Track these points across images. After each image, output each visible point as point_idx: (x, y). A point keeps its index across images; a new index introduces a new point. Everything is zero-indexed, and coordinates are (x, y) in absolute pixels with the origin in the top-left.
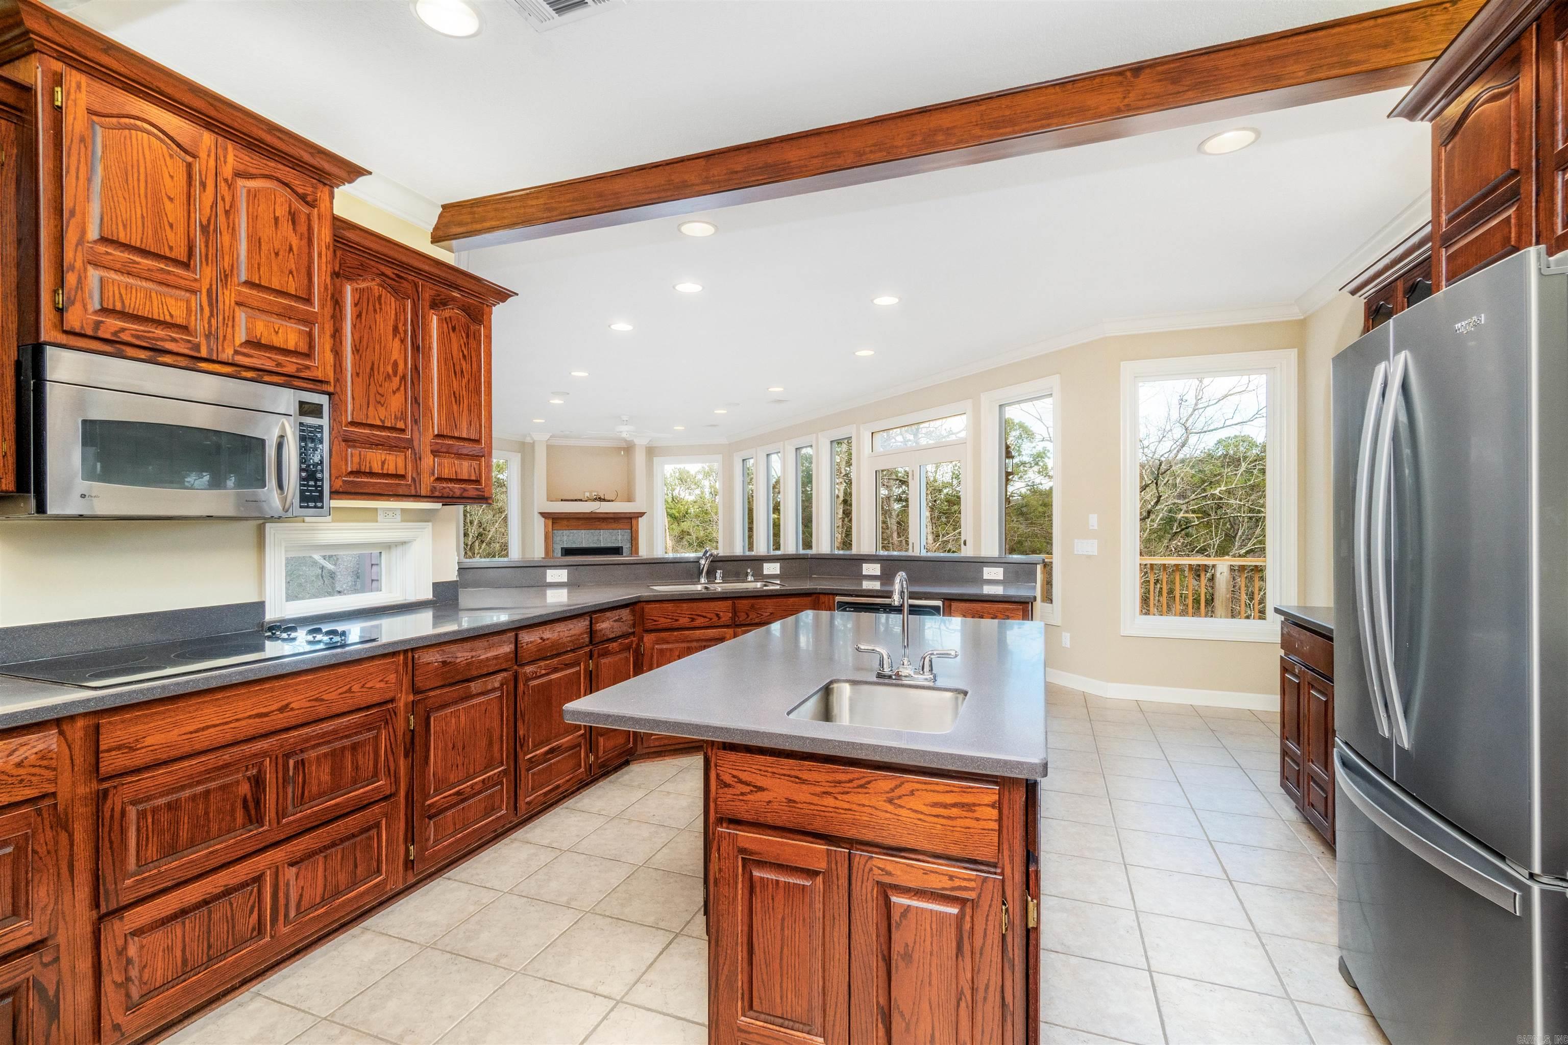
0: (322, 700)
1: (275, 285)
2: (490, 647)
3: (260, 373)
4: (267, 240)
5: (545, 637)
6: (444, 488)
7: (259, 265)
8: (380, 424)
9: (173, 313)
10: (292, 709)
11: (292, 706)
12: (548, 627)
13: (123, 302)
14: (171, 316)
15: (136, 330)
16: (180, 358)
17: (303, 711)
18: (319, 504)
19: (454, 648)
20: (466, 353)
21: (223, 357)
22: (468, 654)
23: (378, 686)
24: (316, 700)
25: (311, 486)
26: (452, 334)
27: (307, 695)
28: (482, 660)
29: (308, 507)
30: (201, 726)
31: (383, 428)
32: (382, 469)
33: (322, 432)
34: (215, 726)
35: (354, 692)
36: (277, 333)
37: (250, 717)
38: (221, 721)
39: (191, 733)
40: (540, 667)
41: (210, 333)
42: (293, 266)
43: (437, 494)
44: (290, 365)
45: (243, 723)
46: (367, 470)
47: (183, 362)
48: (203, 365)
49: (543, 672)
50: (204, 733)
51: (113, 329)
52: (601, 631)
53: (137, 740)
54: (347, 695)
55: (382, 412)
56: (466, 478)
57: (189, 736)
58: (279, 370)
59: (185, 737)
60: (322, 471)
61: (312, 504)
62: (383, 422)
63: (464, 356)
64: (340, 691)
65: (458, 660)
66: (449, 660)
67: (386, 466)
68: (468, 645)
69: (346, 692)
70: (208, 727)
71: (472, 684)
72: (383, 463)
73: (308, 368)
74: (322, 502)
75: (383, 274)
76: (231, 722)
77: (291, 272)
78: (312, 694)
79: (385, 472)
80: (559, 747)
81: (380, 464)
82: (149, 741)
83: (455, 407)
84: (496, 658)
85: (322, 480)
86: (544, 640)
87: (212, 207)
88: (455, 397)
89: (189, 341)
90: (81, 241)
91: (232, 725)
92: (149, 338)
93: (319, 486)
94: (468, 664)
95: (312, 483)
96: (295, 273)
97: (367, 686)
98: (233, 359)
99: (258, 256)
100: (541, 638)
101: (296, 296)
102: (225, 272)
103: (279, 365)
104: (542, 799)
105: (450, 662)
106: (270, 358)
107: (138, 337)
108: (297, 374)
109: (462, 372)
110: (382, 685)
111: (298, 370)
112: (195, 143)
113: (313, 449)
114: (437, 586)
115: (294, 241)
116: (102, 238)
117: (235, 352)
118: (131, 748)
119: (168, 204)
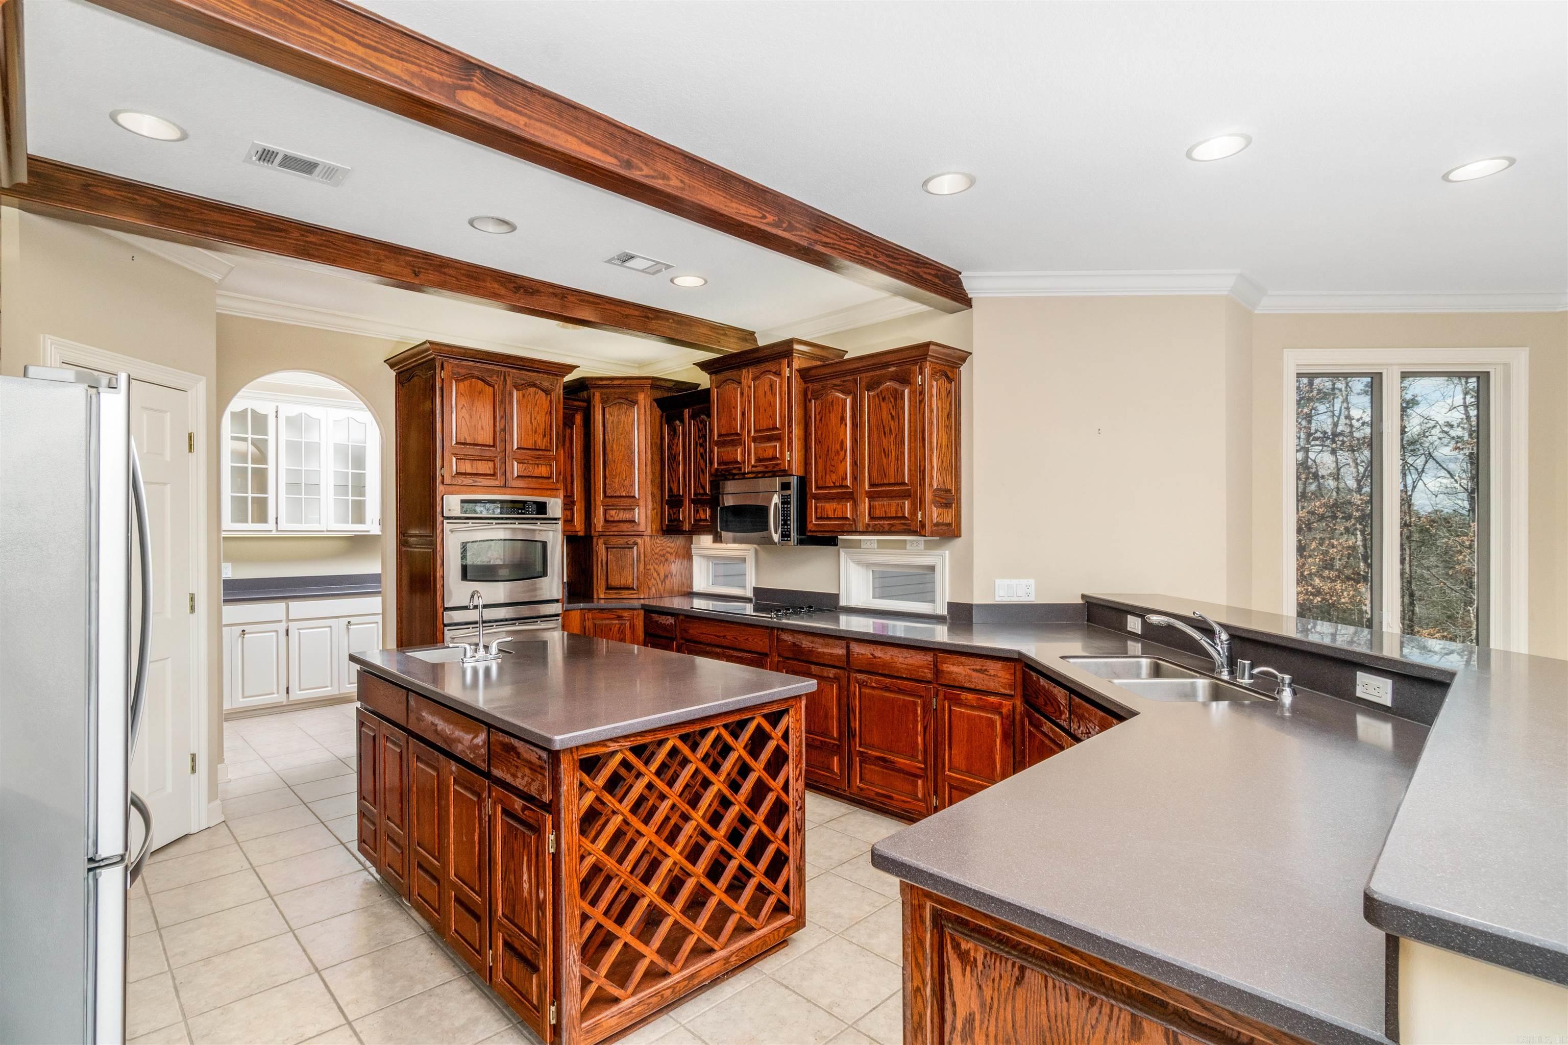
1: (765, 426)
2: (827, 645)
3: (763, 473)
4: (762, 405)
5: (876, 655)
6: (876, 525)
7: (759, 420)
8: (833, 485)
11: (727, 636)
12: (880, 647)
13: (723, 459)
14: (734, 458)
15: (726, 468)
16: (739, 475)
18: (789, 539)
19: (801, 637)
20: (894, 414)
21: (749, 470)
23: (760, 643)
24: (735, 638)
25: (785, 529)
26: (882, 404)
28: (819, 653)
29: (784, 540)
31: (835, 487)
32: (834, 515)
36: (766, 451)
40: (871, 680)
41: (745, 461)
43: (870, 529)
44: (770, 466)
46: (826, 516)
48: (746, 476)
49: (874, 684)
52: (949, 673)
55: (834, 477)
56: (894, 515)
58: (767, 470)
62: (834, 483)
63: (892, 417)
65: (803, 646)
66: (797, 643)
68: (810, 638)
71: (813, 667)
72: (835, 511)
73: (777, 465)
74: (790, 537)
75: (835, 385)
77: (770, 417)
78: (734, 634)
80: (892, 762)
81: (832, 511)
82: (691, 631)
83: (885, 461)
84: (831, 655)
85: (790, 525)
86: (875, 657)
87: (745, 402)
88: (885, 453)
89: (739, 467)
90: (714, 440)
92: (729, 470)
93: (789, 529)
95: (785, 527)
96: (772, 416)
98: (751, 470)
99: (759, 416)
100: (872, 654)
101: (772, 428)
102: (749, 429)
103: (766, 467)
104: (872, 795)
107: (726, 471)
108: (773, 470)
109: (891, 430)
110: (762, 643)
111: (774, 467)
112: (740, 377)
113: (787, 508)
114: (951, 605)
115: (772, 400)
116: (719, 436)
117: (753, 466)
118: (686, 631)
119: (733, 410)
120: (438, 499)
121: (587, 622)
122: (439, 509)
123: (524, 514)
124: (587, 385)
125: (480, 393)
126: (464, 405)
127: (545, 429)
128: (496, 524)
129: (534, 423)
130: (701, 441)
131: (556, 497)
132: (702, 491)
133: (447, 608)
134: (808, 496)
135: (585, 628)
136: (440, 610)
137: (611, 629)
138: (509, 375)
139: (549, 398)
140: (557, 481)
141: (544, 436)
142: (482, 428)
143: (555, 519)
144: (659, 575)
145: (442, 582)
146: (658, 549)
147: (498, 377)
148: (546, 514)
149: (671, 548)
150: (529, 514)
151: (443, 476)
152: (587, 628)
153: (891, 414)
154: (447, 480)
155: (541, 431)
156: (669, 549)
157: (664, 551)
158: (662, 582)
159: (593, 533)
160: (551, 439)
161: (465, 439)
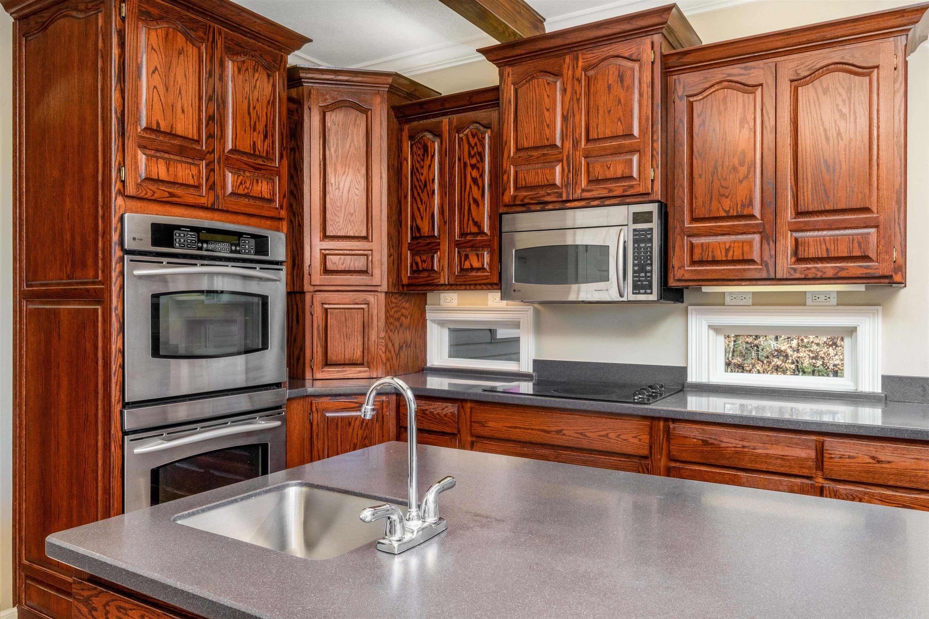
0: (585, 436)
1: (608, 134)
3: (603, 200)
4: (602, 105)
5: (882, 459)
7: (597, 125)
8: (725, 215)
9: (548, 178)
10: (564, 434)
11: (564, 432)
13: (526, 182)
14: (547, 180)
15: (531, 195)
16: (556, 204)
17: (571, 438)
18: (649, 291)
21: (576, 196)
22: (737, 442)
23: (632, 440)
24: (581, 434)
25: (642, 277)
27: (575, 428)
29: (639, 293)
30: (514, 425)
32: (726, 256)
33: (652, 234)
34: (520, 428)
35: (610, 438)
36: (609, 168)
37: (539, 430)
38: (523, 426)
39: (509, 427)
41: (568, 183)
42: (621, 114)
44: (618, 189)
45: (535, 432)
46: (710, 259)
47: (558, 206)
48: (568, 205)
50: (515, 430)
51: (521, 198)
53: (485, 422)
54: (604, 438)
55: (727, 203)
56: (845, 255)
57: (508, 429)
58: (611, 194)
59: (505, 428)
60: (651, 265)
61: (642, 291)
64: (599, 433)
66: (711, 441)
67: (730, 253)
69: (603, 436)
70: (516, 428)
71: (744, 475)
72: (727, 251)
73: (632, 187)
74: (651, 289)
75: (730, 75)
76: (528, 429)
77: (619, 119)
78: (578, 428)
79: (730, 258)
81: (723, 251)
82: (490, 424)
84: (783, 458)
85: (651, 272)
86: (879, 462)
87: (570, 101)
89: (557, 192)
90: (509, 156)
91: (529, 431)
92: (537, 197)
93: (649, 277)
94: (736, 452)
95: (642, 274)
96: (622, 119)
97: (622, 437)
98: (581, 196)
99: (597, 120)
100: (873, 458)
101: (623, 135)
102: (576, 139)
103: (610, 190)
105: (712, 444)
106: (604, 188)
107: (531, 199)
108: (623, 194)
110: (636, 441)
111: (624, 191)
112: (561, 67)
113: (645, 248)
114: (887, 380)
115: (622, 95)
116: (517, 150)
117: (583, 191)
118: (483, 425)
119: (547, 114)
120: (115, 220)
121: (315, 415)
122: (115, 237)
123: (239, 252)
124: (300, 78)
125: (180, 53)
126: (156, 68)
127: (266, 126)
128: (202, 265)
129: (253, 115)
130: (474, 161)
131: (278, 229)
132: (474, 230)
133: (128, 403)
134: (678, 230)
135: (311, 424)
136: (117, 408)
137: (350, 424)
138: (220, 34)
139: (271, 81)
140: (281, 207)
141: (266, 137)
142: (183, 111)
143: (277, 263)
144: (393, 345)
145: (120, 360)
146: (393, 310)
147: (205, 33)
148: (268, 255)
149: (406, 309)
150: (245, 253)
151: (123, 182)
152: (315, 423)
153: (840, 111)
154: (131, 190)
155: (260, 127)
156: (403, 310)
157: (399, 314)
158: (396, 355)
159: (307, 287)
160: (273, 143)
161: (158, 124)
